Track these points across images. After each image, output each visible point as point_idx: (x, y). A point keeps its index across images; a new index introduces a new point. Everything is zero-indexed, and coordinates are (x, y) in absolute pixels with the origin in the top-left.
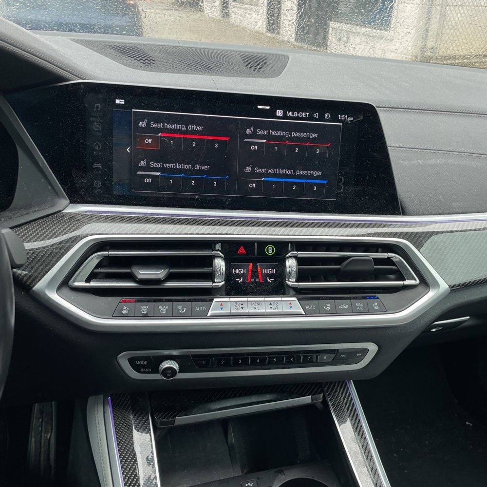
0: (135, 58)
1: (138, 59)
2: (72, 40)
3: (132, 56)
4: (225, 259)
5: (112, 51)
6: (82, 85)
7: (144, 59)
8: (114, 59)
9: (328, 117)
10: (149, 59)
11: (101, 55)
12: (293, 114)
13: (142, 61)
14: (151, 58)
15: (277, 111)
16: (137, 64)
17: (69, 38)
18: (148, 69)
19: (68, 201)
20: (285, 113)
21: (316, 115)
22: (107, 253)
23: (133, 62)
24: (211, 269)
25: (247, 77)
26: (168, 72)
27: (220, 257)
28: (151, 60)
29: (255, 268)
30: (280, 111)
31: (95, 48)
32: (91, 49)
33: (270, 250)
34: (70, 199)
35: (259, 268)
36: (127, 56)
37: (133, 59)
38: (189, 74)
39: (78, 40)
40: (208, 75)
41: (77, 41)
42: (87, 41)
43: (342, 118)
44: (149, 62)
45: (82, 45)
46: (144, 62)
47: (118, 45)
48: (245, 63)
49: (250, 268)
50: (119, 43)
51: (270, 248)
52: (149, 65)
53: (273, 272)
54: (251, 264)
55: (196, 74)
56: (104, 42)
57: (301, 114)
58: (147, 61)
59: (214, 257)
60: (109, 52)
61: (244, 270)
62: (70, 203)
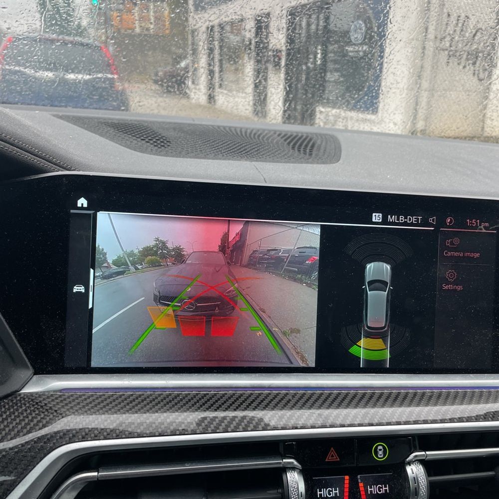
0: (142, 138)
1: (147, 140)
2: (54, 116)
3: (138, 136)
4: (306, 474)
5: (109, 129)
7: (154, 140)
8: (112, 139)
9: (450, 223)
10: (162, 140)
11: (94, 135)
12: (398, 219)
13: (151, 142)
14: (164, 138)
15: (374, 214)
16: (145, 146)
17: (50, 113)
18: (162, 153)
19: (31, 371)
20: (385, 219)
21: (433, 220)
22: (95, 474)
23: (140, 144)
24: (280, 491)
25: (299, 163)
26: (190, 157)
27: (293, 468)
28: (165, 141)
29: (354, 484)
30: (377, 214)
31: (86, 126)
32: (80, 127)
33: (380, 453)
34: (34, 367)
35: (361, 485)
36: (130, 136)
37: (139, 139)
38: (220, 159)
39: (63, 116)
40: (246, 160)
41: (61, 117)
42: (74, 117)
43: (472, 223)
44: (162, 144)
45: (68, 121)
46: (155, 144)
47: (116, 122)
48: (289, 143)
49: (347, 486)
50: (117, 120)
51: (380, 447)
52: (163, 148)
53: (386, 490)
54: (347, 477)
55: (229, 159)
56: (98, 118)
57: (410, 218)
58: (159, 142)
59: (284, 470)
60: (106, 131)
61: (336, 490)
62: (34, 374)
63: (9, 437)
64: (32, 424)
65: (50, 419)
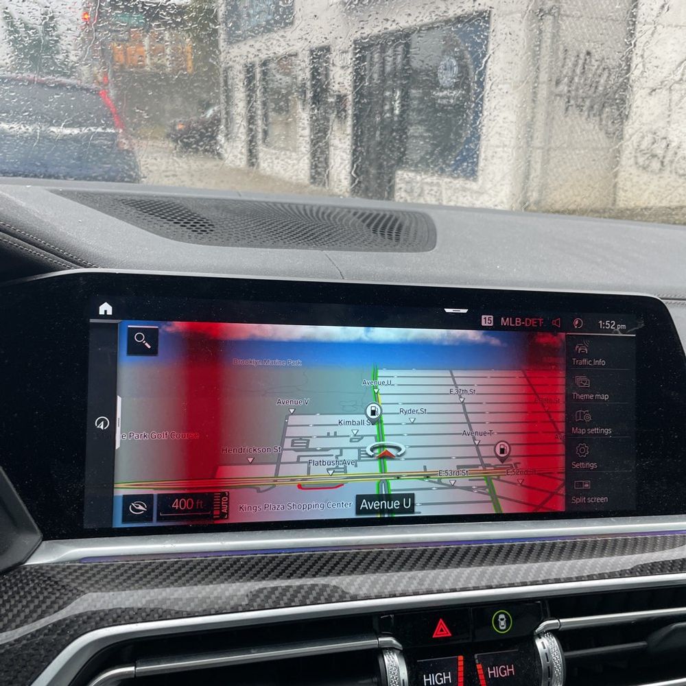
0: (175, 220)
1: (182, 223)
2: (52, 191)
3: (169, 218)
4: (409, 657)
5: (129, 209)
6: (81, 279)
7: (192, 223)
8: (135, 223)
9: (578, 325)
10: (202, 223)
11: (111, 217)
12: (514, 323)
13: (188, 225)
14: (205, 220)
15: (483, 317)
16: (180, 231)
17: (47, 188)
18: (204, 241)
19: (39, 536)
20: (497, 321)
21: (557, 322)
22: (132, 669)
23: (173, 228)
24: (375, 679)
25: (384, 251)
26: (242, 246)
27: (392, 649)
28: (207, 225)
29: (470, 666)
30: (487, 317)
31: (98, 205)
32: (90, 206)
33: (502, 623)
34: (42, 530)
35: (479, 666)
36: (159, 218)
37: (171, 223)
38: (281, 247)
39: (63, 191)
40: (315, 248)
41: (61, 194)
42: (79, 193)
43: (605, 325)
44: (203, 228)
45: (72, 199)
46: (194, 228)
47: (137, 199)
48: (369, 225)
49: (461, 669)
50: (138, 195)
51: (502, 616)
52: (204, 233)
53: (511, 672)
54: (461, 658)
55: (293, 248)
56: (113, 194)
57: (528, 321)
58: (198, 225)
59: (380, 651)
60: (125, 211)
61: (447, 675)
62: (43, 540)
63: (13, 625)
64: (44, 607)
65: (69, 599)
